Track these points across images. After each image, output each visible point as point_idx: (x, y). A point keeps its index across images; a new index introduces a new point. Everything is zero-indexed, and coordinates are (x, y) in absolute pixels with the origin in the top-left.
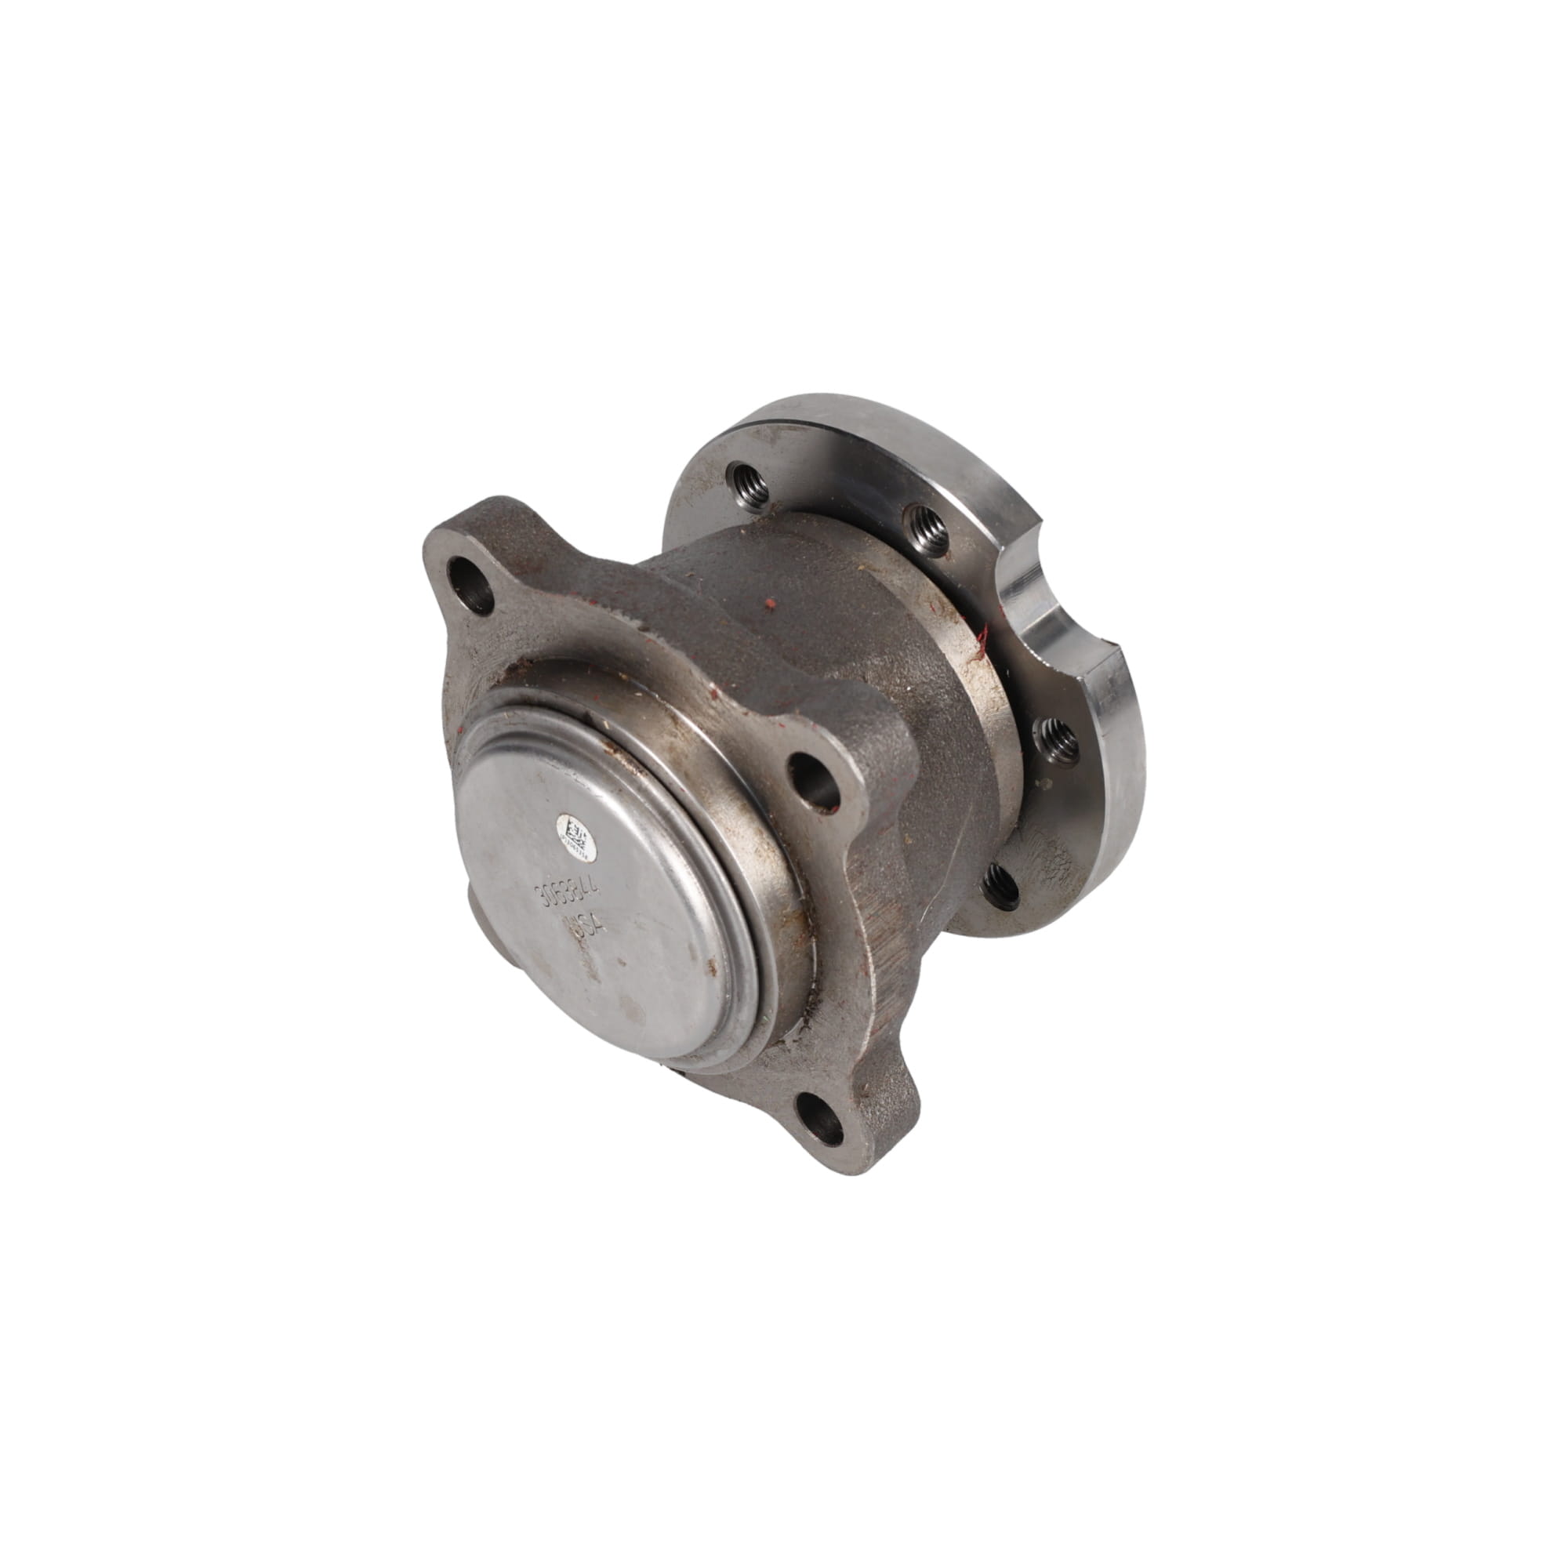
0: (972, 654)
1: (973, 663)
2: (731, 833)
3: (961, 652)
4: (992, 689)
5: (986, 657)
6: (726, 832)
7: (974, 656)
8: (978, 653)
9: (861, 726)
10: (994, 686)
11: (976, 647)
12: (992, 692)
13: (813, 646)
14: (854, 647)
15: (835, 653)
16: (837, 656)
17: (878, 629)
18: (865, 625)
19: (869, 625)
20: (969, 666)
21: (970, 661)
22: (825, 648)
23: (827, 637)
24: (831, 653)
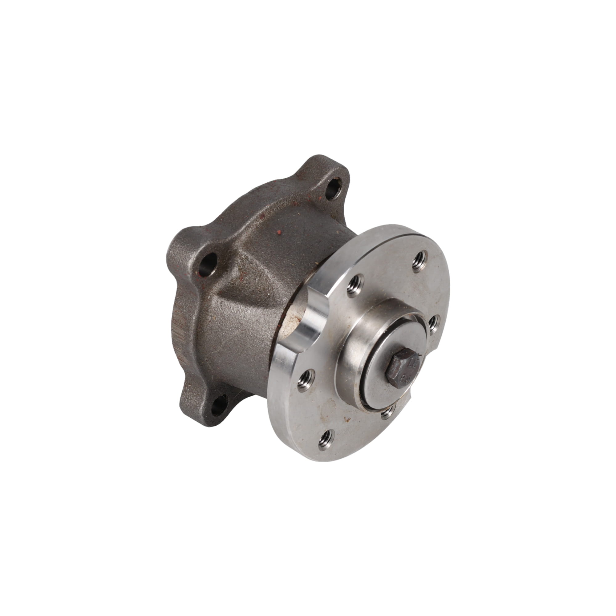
7: (299, 318)
13: (262, 249)
14: (270, 264)
15: (263, 258)
16: (261, 258)
17: (284, 272)
18: (283, 267)
19: (285, 269)
20: (295, 318)
21: (297, 318)
22: (263, 253)
23: (268, 254)
24: (262, 256)
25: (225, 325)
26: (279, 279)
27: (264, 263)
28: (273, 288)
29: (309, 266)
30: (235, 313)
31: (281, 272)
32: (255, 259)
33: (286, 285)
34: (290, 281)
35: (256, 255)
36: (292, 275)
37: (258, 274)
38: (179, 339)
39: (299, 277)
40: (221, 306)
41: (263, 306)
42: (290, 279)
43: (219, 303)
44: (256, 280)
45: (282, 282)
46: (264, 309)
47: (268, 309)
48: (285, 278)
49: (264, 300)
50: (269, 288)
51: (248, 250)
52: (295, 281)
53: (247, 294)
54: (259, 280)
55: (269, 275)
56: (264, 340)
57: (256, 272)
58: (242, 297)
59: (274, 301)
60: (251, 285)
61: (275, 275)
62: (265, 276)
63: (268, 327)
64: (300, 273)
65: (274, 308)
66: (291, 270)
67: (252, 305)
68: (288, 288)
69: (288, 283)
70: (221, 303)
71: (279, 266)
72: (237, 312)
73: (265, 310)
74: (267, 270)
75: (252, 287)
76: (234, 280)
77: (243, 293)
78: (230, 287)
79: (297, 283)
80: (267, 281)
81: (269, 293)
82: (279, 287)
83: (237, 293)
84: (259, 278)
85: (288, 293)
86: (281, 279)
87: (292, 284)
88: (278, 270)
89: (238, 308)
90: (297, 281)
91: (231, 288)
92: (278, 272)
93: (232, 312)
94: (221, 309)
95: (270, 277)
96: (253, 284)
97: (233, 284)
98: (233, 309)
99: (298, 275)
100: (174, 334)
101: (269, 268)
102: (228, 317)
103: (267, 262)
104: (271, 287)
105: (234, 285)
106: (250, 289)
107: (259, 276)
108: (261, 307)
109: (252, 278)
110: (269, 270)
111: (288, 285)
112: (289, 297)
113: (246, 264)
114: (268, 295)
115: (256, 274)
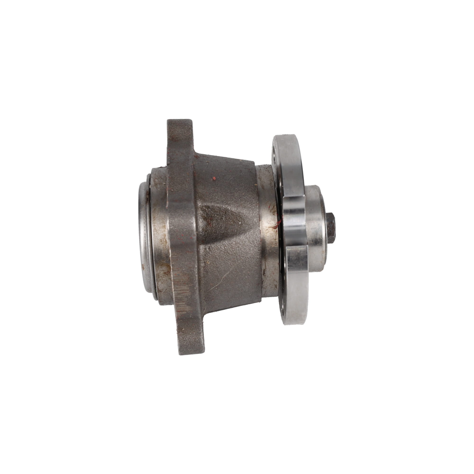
0: (273, 226)
1: (271, 228)
2: (156, 231)
3: (269, 223)
4: (274, 239)
5: (277, 229)
6: (154, 229)
7: (273, 227)
8: (274, 227)
9: (179, 215)
10: (275, 239)
11: (275, 225)
12: (273, 240)
13: (214, 195)
14: (228, 202)
15: (220, 201)
16: (219, 201)
17: (242, 202)
18: (238, 199)
19: (240, 200)
20: (269, 228)
21: (270, 227)
22: (217, 198)
23: (221, 196)
24: (218, 200)
25: (218, 263)
26: (242, 208)
27: (224, 203)
28: (241, 217)
29: (253, 189)
30: (223, 250)
31: (240, 203)
32: (215, 204)
33: (250, 210)
34: (250, 206)
35: (214, 201)
36: (248, 201)
37: (223, 213)
38: (183, 294)
39: (254, 200)
40: (210, 250)
41: (243, 233)
42: (249, 204)
43: (207, 250)
44: (223, 219)
45: (245, 209)
46: (244, 234)
47: (247, 233)
48: (245, 205)
49: (239, 228)
50: (237, 219)
51: (206, 201)
52: (253, 203)
53: (223, 232)
54: (226, 218)
55: (233, 209)
56: (254, 257)
57: (220, 213)
58: (220, 236)
59: (248, 225)
60: (221, 225)
61: (237, 207)
62: (229, 212)
63: (254, 245)
64: (252, 197)
65: (252, 229)
66: (245, 198)
67: (233, 237)
68: (253, 211)
69: (250, 208)
70: (209, 249)
71: (235, 200)
72: (225, 248)
73: (246, 235)
74: (229, 207)
75: (223, 225)
76: (205, 228)
77: (218, 233)
78: (205, 235)
79: (256, 204)
80: (234, 214)
81: (239, 222)
82: (246, 214)
83: (214, 236)
84: (225, 216)
85: (255, 214)
86: (243, 208)
87: (253, 207)
88: (236, 203)
89: (224, 245)
90: (255, 203)
91: (207, 235)
92: (238, 204)
93: (221, 250)
94: (211, 253)
95: (235, 210)
96: (222, 222)
97: (206, 231)
98: (221, 248)
99: (252, 199)
100: (177, 292)
101: (229, 205)
102: (219, 256)
103: (225, 202)
104: (239, 217)
105: (208, 231)
106: (222, 227)
107: (224, 215)
108: (241, 234)
109: (219, 219)
110: (230, 206)
111: (251, 209)
112: (257, 216)
113: (209, 212)
114: (239, 224)
115: (221, 215)
